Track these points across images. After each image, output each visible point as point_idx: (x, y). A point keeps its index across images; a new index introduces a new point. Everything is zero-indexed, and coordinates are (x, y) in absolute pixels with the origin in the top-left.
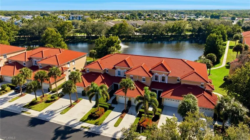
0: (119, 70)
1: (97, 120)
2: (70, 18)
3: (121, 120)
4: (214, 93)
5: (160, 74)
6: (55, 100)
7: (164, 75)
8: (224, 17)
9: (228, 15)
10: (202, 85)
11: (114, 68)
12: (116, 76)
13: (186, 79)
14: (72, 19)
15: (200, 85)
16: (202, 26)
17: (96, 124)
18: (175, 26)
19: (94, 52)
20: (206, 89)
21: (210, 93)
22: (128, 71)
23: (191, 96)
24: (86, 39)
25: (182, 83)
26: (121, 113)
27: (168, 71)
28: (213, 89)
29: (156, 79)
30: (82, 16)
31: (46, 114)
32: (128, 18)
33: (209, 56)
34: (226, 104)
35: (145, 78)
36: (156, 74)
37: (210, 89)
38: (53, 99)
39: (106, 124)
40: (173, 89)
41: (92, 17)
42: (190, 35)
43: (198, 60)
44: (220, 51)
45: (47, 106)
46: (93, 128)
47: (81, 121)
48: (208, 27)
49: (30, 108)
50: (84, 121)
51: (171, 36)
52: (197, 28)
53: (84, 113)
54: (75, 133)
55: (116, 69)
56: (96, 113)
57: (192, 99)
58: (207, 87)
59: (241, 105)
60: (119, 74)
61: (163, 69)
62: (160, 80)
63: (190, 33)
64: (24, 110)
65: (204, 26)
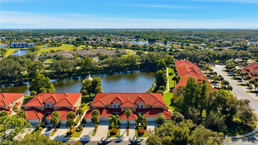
0: (115, 104)
1: (116, 135)
2: (12, 46)
3: (128, 132)
4: (168, 110)
5: (140, 104)
6: (82, 129)
7: (142, 104)
8: (159, 40)
9: (161, 38)
10: (163, 107)
11: (112, 103)
12: (113, 108)
13: (155, 105)
14: (13, 47)
15: (161, 107)
16: (148, 58)
17: (117, 137)
18: (129, 59)
19: (86, 92)
20: (165, 109)
21: (167, 111)
22: (121, 104)
23: (161, 114)
24: (55, 74)
25: (153, 107)
26: (126, 129)
27: (145, 102)
28: (168, 109)
29: (138, 107)
30: (26, 43)
31: (84, 138)
32: (77, 45)
33: (161, 87)
34: (176, 116)
35: (132, 107)
36: (138, 104)
37: (167, 109)
38: (81, 129)
39: (122, 136)
40: (149, 112)
41: (37, 43)
42: (141, 65)
43: (152, 88)
44: (165, 81)
45: (81, 133)
46: (117, 139)
47: (107, 137)
48: (152, 58)
49: (70, 137)
50: (110, 137)
51: (126, 66)
52: (145, 59)
53: (106, 133)
54: (109, 143)
55: (113, 104)
56: (114, 131)
57: (162, 116)
58: (165, 108)
59: (182, 115)
60: (115, 107)
61: (142, 101)
62: (140, 107)
63: (140, 63)
64: (68, 139)
65: (149, 58)
